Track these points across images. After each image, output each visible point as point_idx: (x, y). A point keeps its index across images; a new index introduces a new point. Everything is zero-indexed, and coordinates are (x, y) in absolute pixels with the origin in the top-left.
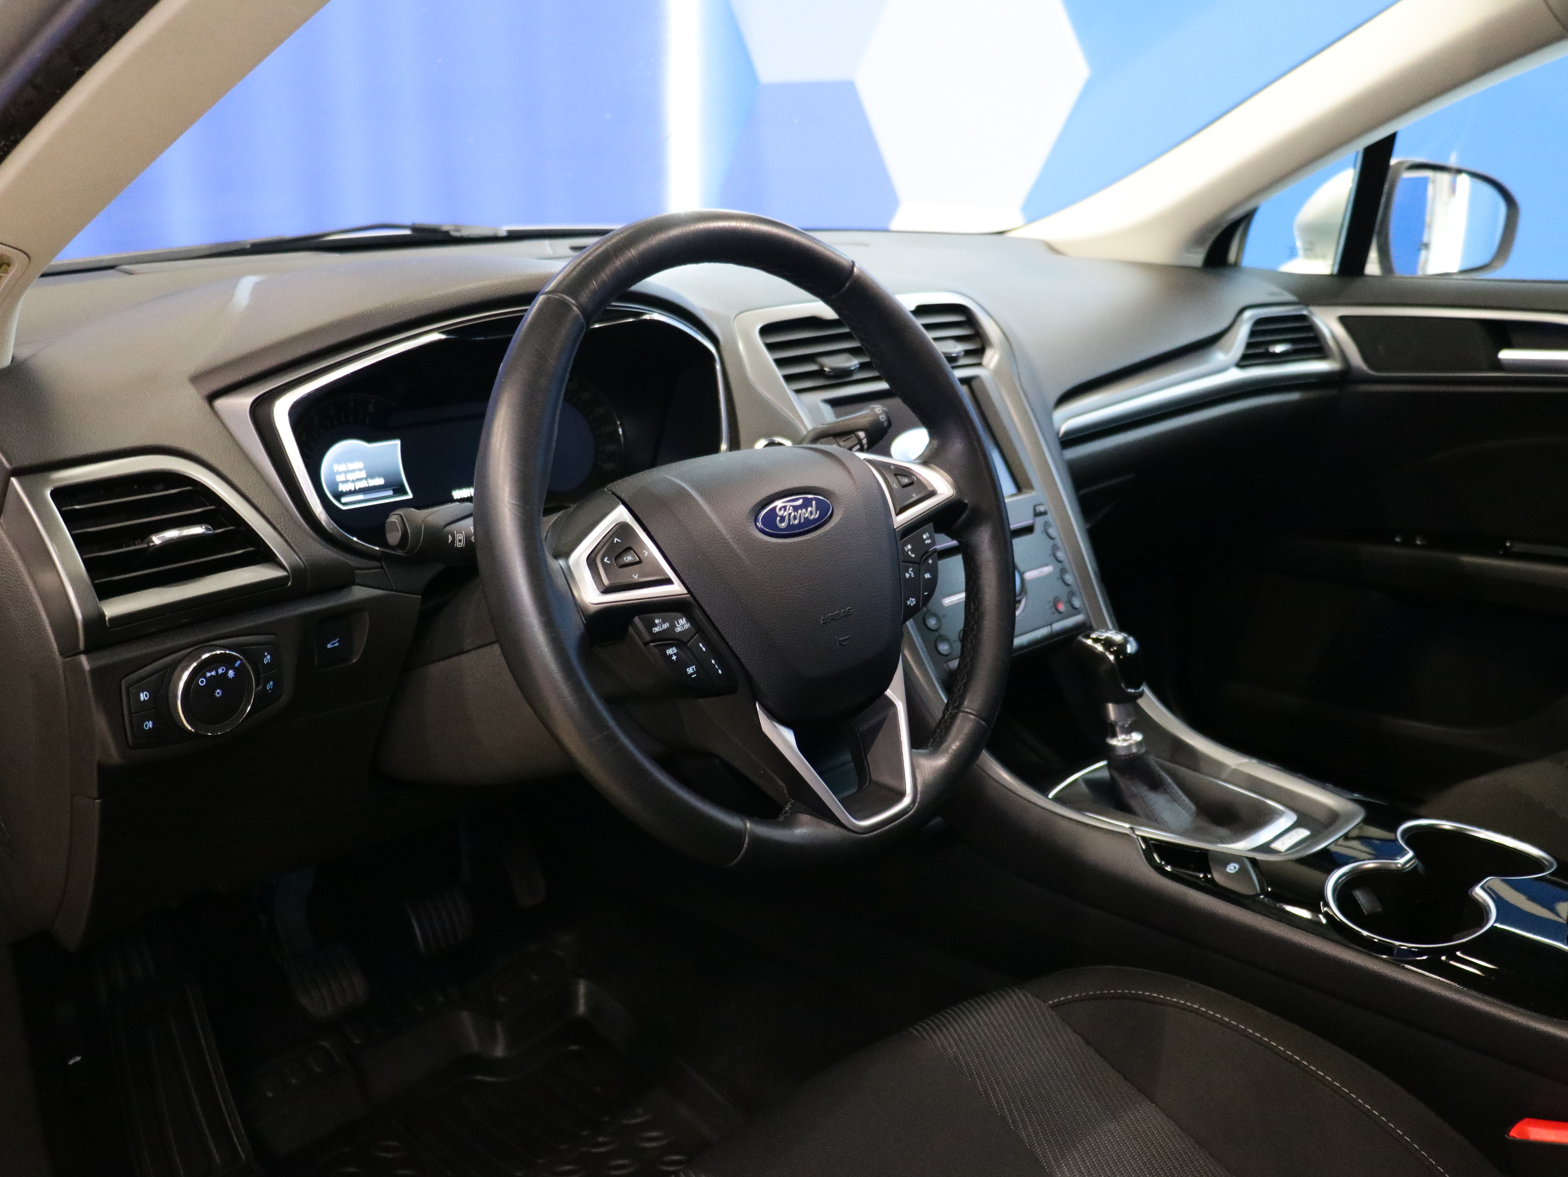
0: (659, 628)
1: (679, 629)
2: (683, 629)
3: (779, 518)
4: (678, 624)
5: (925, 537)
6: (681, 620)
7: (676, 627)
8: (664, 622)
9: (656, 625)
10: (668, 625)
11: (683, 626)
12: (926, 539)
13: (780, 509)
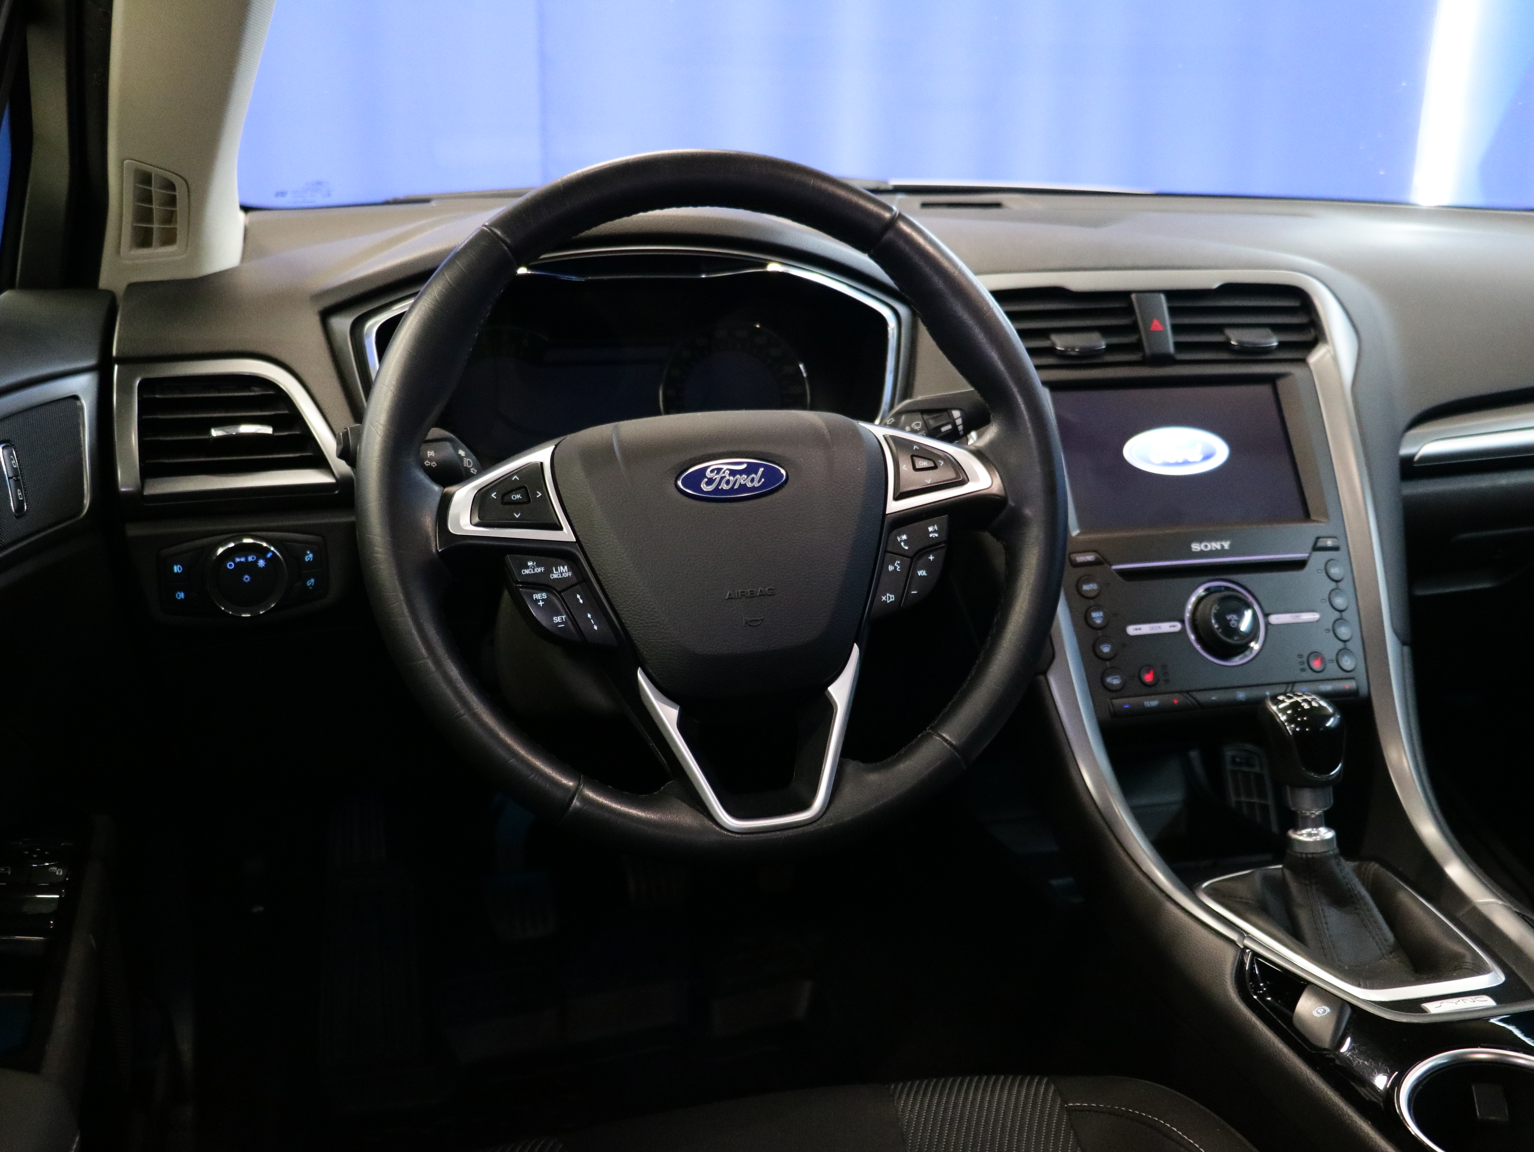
0: (530, 571)
1: (555, 576)
2: (560, 577)
3: (706, 480)
4: (557, 570)
5: (931, 529)
6: (561, 567)
7: (553, 573)
8: (538, 566)
9: (527, 567)
10: (543, 570)
11: (562, 574)
12: (932, 532)
13: (712, 471)
